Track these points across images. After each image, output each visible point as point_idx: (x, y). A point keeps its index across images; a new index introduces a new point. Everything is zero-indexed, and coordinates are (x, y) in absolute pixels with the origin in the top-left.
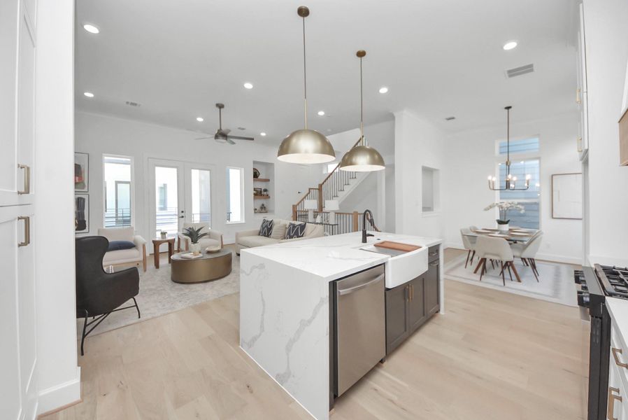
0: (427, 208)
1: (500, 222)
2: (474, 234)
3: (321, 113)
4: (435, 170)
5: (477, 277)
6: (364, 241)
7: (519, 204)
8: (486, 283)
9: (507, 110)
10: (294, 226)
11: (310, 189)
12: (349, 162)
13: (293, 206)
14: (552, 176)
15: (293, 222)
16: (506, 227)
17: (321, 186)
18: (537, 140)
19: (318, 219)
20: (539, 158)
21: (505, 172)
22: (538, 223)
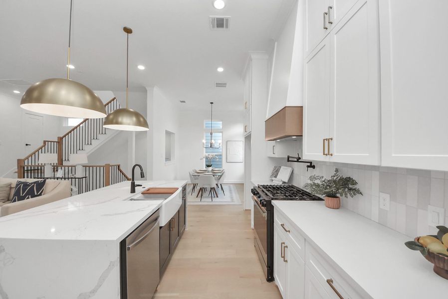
0: (168, 159)
1: (208, 166)
2: (196, 174)
3: (71, 67)
4: (173, 133)
5: (199, 199)
6: (133, 191)
7: (216, 155)
8: (204, 202)
9: (211, 104)
10: (26, 185)
11: (45, 142)
12: (114, 121)
13: (19, 161)
14: (227, 141)
15: (22, 180)
16: (210, 169)
17: (61, 139)
18: (221, 122)
19: (60, 173)
20: (222, 132)
21: (210, 138)
22: (221, 165)
